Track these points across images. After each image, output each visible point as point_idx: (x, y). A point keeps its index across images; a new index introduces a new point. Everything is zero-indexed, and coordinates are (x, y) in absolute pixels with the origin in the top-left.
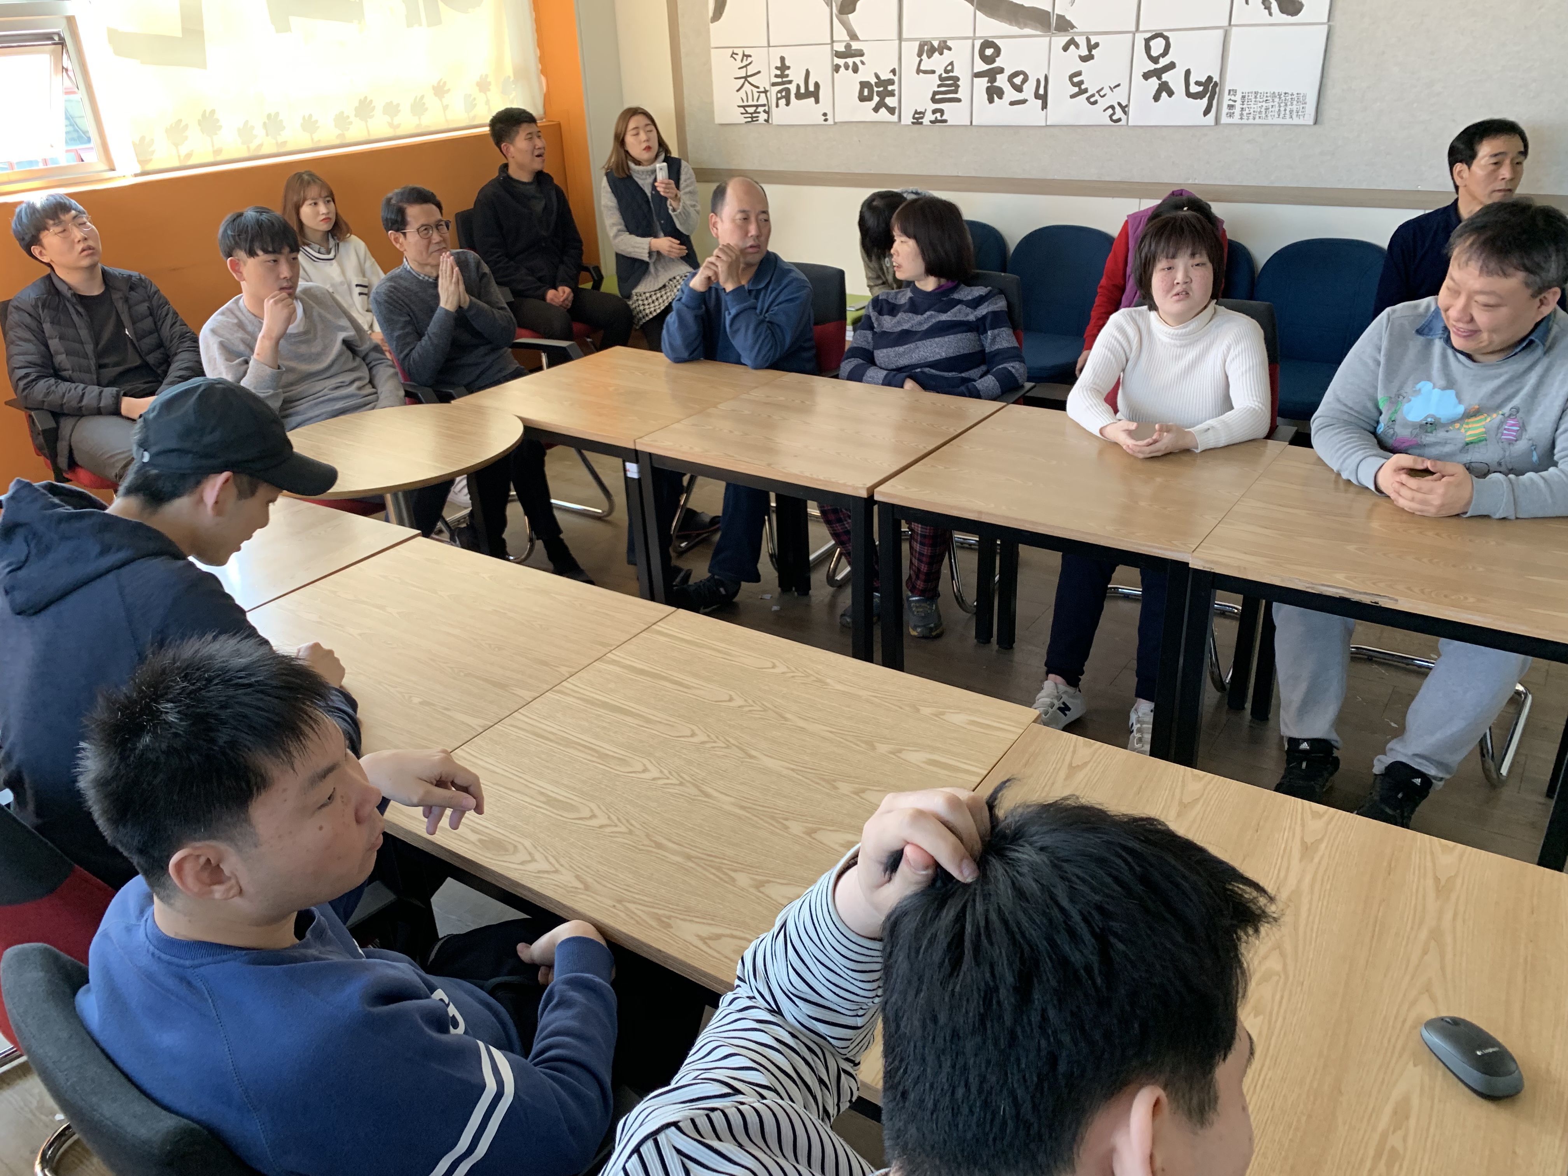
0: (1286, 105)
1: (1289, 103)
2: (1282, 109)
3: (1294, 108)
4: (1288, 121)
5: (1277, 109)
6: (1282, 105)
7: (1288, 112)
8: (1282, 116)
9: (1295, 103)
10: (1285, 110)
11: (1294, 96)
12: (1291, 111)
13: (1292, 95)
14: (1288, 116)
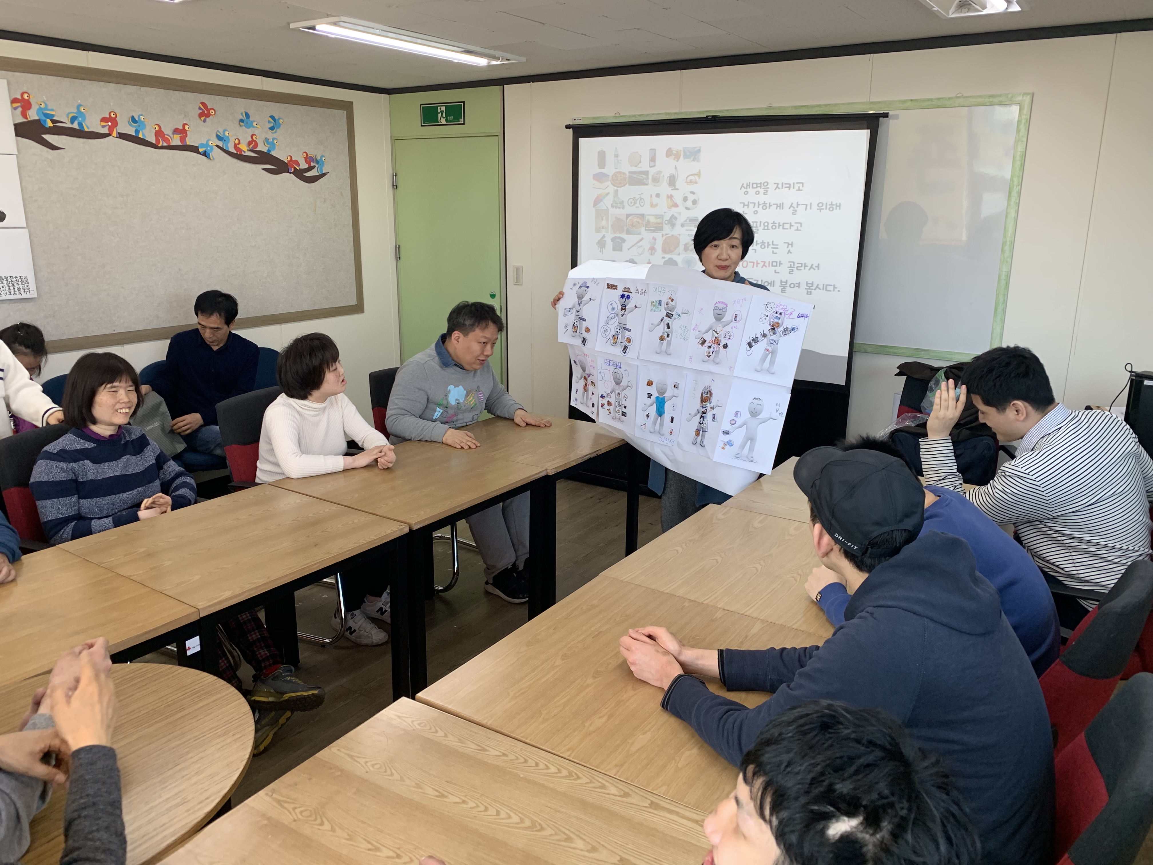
0: (14, 285)
1: (15, 284)
2: (11, 288)
3: (21, 286)
4: (18, 296)
5: (7, 288)
6: (11, 285)
7: (16, 290)
8: (12, 293)
9: (20, 283)
10: (14, 289)
11: (19, 278)
12: (19, 289)
13: (16, 277)
14: (17, 293)
